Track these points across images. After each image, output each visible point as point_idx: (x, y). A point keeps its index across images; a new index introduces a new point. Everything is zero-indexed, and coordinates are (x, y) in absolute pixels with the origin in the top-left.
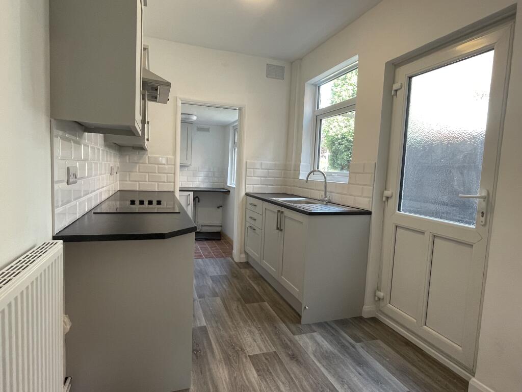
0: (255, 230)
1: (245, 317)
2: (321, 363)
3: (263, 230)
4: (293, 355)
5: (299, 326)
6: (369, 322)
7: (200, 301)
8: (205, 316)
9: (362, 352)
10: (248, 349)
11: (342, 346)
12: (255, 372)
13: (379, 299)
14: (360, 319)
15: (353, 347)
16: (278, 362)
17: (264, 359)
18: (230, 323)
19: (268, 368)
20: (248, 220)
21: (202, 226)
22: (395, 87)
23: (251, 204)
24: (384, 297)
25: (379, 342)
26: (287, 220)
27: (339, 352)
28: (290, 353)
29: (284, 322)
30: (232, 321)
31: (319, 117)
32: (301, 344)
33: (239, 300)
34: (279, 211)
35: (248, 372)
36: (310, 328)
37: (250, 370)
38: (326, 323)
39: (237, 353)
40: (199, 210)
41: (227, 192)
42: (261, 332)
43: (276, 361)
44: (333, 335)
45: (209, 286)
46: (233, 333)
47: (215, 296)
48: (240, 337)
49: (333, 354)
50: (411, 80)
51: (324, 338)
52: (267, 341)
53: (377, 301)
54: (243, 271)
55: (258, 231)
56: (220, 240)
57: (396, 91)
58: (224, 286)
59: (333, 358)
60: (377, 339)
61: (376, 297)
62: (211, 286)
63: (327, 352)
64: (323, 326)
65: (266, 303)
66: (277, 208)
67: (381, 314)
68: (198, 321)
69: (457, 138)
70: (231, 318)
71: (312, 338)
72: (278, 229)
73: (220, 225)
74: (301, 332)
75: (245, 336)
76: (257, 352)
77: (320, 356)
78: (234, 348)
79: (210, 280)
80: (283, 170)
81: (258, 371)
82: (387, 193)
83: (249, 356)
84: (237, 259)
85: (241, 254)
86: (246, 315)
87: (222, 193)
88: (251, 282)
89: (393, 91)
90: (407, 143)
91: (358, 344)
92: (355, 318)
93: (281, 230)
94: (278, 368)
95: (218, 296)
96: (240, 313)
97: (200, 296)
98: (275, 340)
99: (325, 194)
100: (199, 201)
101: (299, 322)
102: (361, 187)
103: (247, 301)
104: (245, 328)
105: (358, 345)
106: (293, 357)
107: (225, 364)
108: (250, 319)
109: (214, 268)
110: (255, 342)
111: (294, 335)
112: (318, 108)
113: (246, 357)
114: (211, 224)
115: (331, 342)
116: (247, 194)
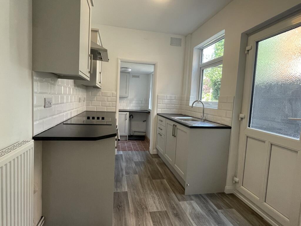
0: (161, 135)
1: (151, 187)
2: (194, 221)
3: (166, 136)
4: (177, 214)
5: (183, 195)
6: (228, 197)
7: (126, 176)
8: (128, 185)
9: (222, 216)
10: (150, 208)
11: (209, 211)
12: (152, 223)
13: (236, 182)
14: (223, 194)
15: (216, 212)
16: (167, 218)
17: (158, 215)
18: (141, 191)
19: (160, 220)
20: (158, 129)
21: (134, 132)
22: (248, 48)
23: (160, 120)
24: (239, 181)
25: (234, 210)
26: (178, 130)
27: (206, 214)
28: (175, 212)
29: (174, 193)
30: (143, 190)
31: (202, 69)
32: (183, 208)
33: (149, 177)
34: (174, 125)
35: (148, 222)
36: (190, 197)
37: (149, 221)
38: (200, 195)
39: (143, 210)
40: (133, 123)
41: (149, 113)
42: (160, 198)
43: (165, 217)
44: (204, 203)
45: (133, 168)
46: (142, 197)
47: (135, 174)
48: (146, 199)
49: (203, 216)
50: (258, 44)
51: (198, 205)
52: (162, 204)
53: (234, 183)
54: (154, 159)
55: (163, 136)
56: (144, 140)
57: (248, 51)
58: (142, 168)
59: (202, 218)
60: (233, 208)
61: (234, 181)
62: (134, 168)
63: (198, 214)
64: (198, 197)
65: (165, 180)
66: (173, 123)
67: (237, 192)
68: (123, 188)
69: (288, 80)
70: (143, 188)
71: (191, 204)
72: (173, 135)
73: (145, 132)
74: (184, 199)
75: (149, 200)
76: (155, 210)
77: (194, 216)
78: (141, 207)
79: (134, 164)
80: (180, 100)
81: (154, 222)
82: (242, 116)
83: (150, 212)
84: (151, 152)
85: (154, 149)
86: (152, 187)
87: (146, 113)
88: (158, 166)
89: (246, 51)
90: (255, 84)
91: (219, 210)
92: (220, 193)
93: (175, 136)
94: (166, 221)
95: (137, 174)
96: (148, 185)
97: (127, 173)
98: (168, 203)
99: (203, 115)
100: (133, 118)
101: (184, 193)
102: (225, 111)
103: (154, 178)
104: (150, 194)
105: (220, 212)
106: (177, 215)
107: (135, 216)
108: (154, 189)
109: (137, 157)
110: (155, 203)
111: (179, 201)
112: (201, 63)
113: (148, 212)
114: (139, 131)
115: (202, 208)
116: (158, 114)
